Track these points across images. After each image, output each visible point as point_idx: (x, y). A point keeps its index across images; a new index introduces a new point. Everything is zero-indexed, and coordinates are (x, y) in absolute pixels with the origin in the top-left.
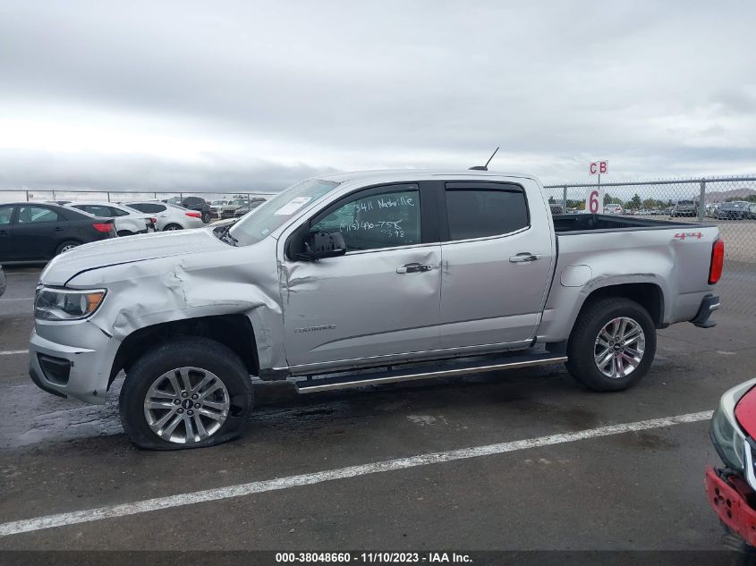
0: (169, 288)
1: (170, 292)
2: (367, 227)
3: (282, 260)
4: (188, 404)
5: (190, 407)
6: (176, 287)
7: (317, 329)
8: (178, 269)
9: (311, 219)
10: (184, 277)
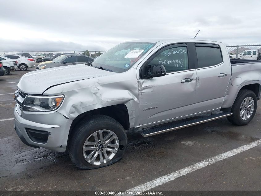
0: (94, 93)
1: (94, 95)
2: (169, 63)
3: (139, 79)
4: (101, 146)
5: (102, 148)
6: (97, 93)
7: (151, 109)
8: (97, 84)
9: (148, 59)
10: (100, 88)
